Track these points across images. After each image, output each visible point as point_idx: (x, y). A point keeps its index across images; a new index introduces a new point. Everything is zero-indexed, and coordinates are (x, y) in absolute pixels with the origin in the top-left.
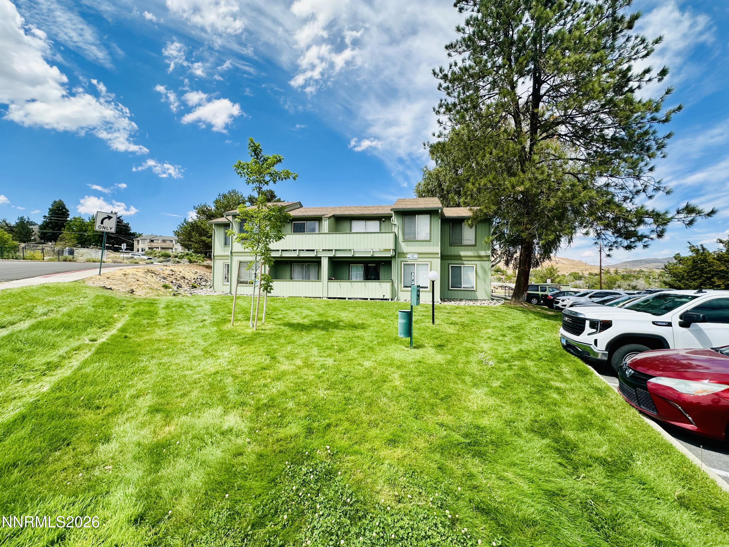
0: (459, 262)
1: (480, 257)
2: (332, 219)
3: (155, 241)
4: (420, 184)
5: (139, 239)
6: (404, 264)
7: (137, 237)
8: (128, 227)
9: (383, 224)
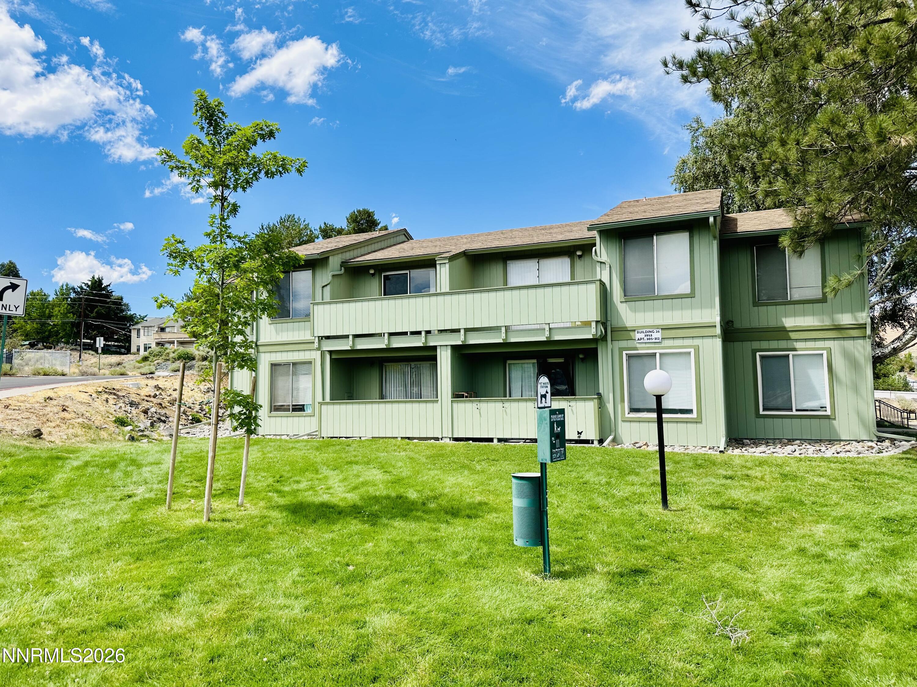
0: (783, 344)
1: (838, 328)
2: (461, 261)
3: (167, 330)
4: (684, 162)
5: (139, 326)
6: (629, 357)
7: (137, 323)
8: (120, 304)
9: (579, 263)
